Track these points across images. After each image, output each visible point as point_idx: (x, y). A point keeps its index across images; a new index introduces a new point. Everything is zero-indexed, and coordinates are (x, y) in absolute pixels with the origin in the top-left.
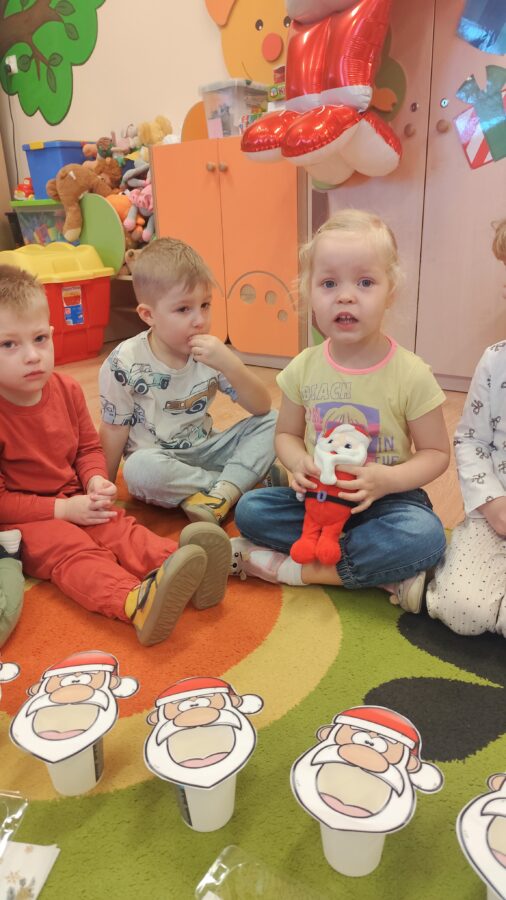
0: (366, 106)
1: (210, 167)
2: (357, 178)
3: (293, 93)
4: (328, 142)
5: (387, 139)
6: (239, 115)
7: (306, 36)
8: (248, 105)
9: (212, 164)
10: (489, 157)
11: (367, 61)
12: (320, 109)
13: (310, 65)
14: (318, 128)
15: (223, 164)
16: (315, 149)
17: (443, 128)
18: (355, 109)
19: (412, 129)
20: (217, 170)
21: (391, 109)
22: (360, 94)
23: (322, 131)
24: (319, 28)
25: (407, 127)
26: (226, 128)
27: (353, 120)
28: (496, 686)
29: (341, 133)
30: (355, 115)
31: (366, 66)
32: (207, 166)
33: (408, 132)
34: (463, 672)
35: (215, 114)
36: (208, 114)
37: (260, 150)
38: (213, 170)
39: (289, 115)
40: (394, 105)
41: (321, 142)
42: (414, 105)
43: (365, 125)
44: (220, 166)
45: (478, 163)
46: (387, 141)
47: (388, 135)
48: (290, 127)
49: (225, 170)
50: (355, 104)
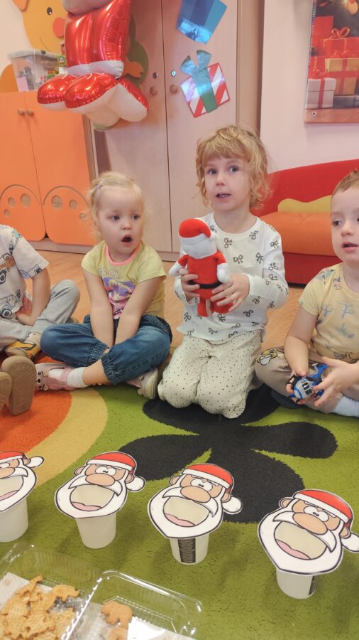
0: (120, 74)
1: (21, 112)
2: (122, 123)
3: (71, 63)
4: (95, 99)
5: (137, 97)
6: (39, 75)
7: (78, 23)
8: (46, 69)
9: (22, 110)
10: (204, 110)
11: (118, 44)
12: (89, 75)
13: (82, 43)
14: (87, 89)
15: (30, 110)
16: (87, 103)
17: (175, 90)
18: (113, 76)
19: (155, 89)
20: (26, 115)
21: (140, 76)
22: (115, 66)
23: (90, 91)
24: (85, 19)
25: (152, 89)
26: (30, 83)
27: (112, 84)
28: (195, 434)
29: (104, 92)
30: (114, 80)
31: (118, 47)
32: (19, 112)
33: (153, 92)
34: (178, 429)
35: (21, 75)
36: (16, 74)
37: (50, 102)
38: (23, 114)
39: (69, 78)
40: (142, 73)
41: (91, 98)
42: (155, 74)
43: (121, 87)
44: (27, 112)
45: (197, 114)
46: (137, 99)
47: (138, 94)
48: (70, 86)
49: (32, 115)
50: (113, 73)
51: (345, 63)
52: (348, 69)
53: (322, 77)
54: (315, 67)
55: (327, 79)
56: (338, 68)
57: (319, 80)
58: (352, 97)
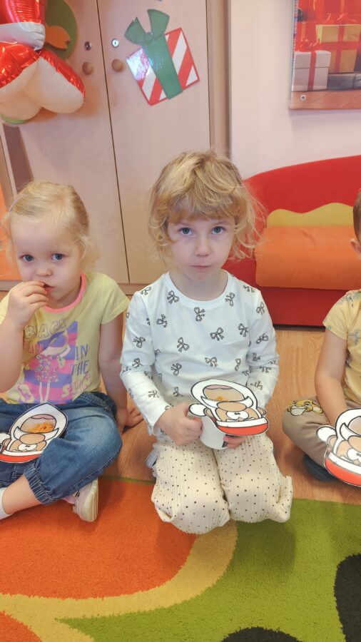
0: (42, 44)
2: (45, 114)
4: (8, 82)
5: (68, 78)
10: (163, 95)
17: (119, 67)
18: (31, 47)
19: (89, 67)
21: (66, 47)
25: (85, 66)
27: (30, 59)
29: (20, 72)
30: (32, 54)
33: (87, 70)
40: (68, 43)
42: (87, 43)
43: (44, 64)
45: (154, 100)
46: (69, 81)
47: (68, 73)
50: (31, 42)
51: (341, 31)
52: (345, 38)
53: (312, 50)
54: (303, 36)
55: (318, 52)
56: (334, 38)
57: (309, 53)
58: (352, 75)
